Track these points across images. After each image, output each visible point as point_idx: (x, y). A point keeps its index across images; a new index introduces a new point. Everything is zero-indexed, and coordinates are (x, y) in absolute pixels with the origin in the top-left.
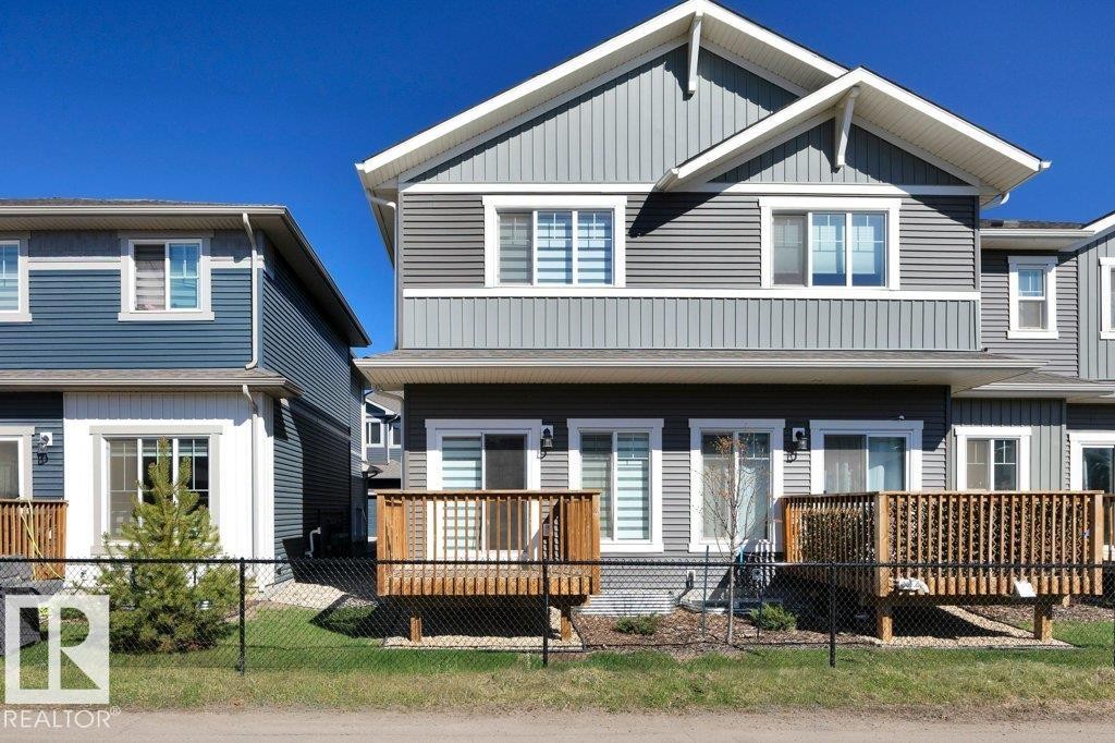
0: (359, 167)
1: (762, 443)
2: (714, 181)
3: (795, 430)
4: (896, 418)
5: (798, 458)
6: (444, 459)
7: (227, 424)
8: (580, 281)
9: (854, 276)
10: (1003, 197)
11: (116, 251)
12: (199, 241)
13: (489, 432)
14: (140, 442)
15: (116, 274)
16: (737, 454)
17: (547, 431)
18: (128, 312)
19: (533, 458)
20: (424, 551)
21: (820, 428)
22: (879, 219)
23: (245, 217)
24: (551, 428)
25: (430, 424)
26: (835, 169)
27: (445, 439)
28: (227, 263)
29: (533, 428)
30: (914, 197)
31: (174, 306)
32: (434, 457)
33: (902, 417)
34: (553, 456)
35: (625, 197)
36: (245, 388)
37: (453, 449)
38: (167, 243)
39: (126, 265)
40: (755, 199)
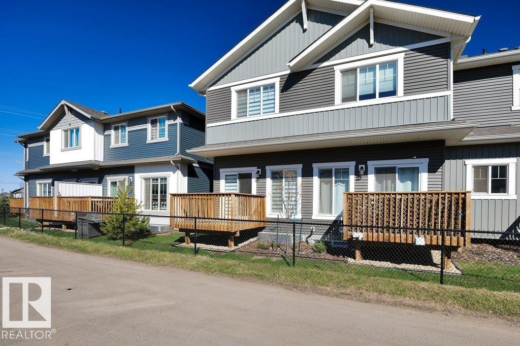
0: (189, 85)
1: (345, 172)
2: (314, 63)
3: (360, 166)
4: (412, 157)
5: (362, 179)
6: (226, 183)
7: (171, 173)
8: (264, 113)
9: (380, 93)
10: (468, 38)
11: (146, 123)
12: (165, 116)
13: (239, 172)
14: (151, 180)
15: (146, 129)
16: (334, 178)
17: (258, 172)
18: (149, 140)
19: (254, 182)
20: (218, 215)
21: (372, 164)
22: (393, 64)
23: (172, 107)
24: (260, 170)
25: (221, 170)
26: (370, 46)
27: (226, 176)
28: (172, 122)
29: (253, 170)
30: (412, 50)
31: (160, 137)
32: (222, 182)
33: (415, 157)
34: (261, 180)
35: (279, 78)
36: (171, 161)
37: (229, 179)
38: (158, 118)
39: (149, 126)
40: (332, 67)
